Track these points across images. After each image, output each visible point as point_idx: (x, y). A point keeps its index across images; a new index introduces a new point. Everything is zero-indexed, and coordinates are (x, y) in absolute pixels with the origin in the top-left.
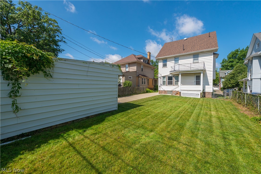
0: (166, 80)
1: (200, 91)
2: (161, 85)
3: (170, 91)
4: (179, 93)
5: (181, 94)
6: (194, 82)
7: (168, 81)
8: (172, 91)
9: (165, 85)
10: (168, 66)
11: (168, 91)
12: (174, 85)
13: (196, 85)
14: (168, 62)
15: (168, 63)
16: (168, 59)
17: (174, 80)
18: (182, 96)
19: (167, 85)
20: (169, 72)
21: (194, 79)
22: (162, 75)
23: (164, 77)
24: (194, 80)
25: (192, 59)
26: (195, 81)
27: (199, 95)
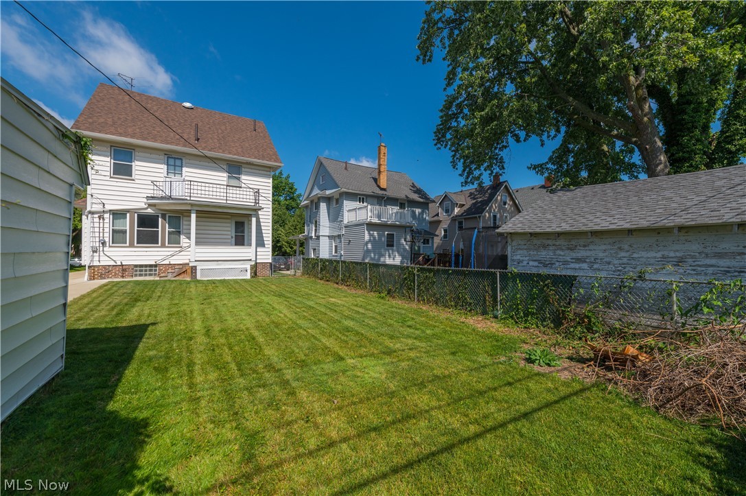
0: (127, 224)
1: (250, 260)
2: (104, 244)
3: (146, 266)
4: (189, 271)
5: (196, 273)
6: (230, 237)
7: (136, 228)
8: (156, 266)
9: (126, 243)
10: (137, 177)
11: (136, 266)
12: (163, 246)
13: (236, 244)
14: (137, 163)
15: (138, 166)
16: (137, 149)
17: (163, 228)
18: (199, 277)
19: (132, 245)
20: (145, 200)
21: (229, 229)
22: (108, 207)
23: (118, 215)
24: (229, 233)
25: (225, 175)
26: (234, 236)
27: (247, 271)
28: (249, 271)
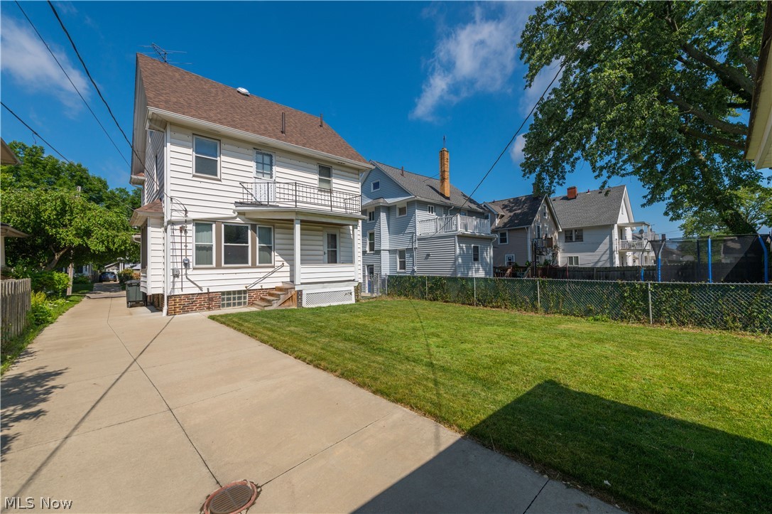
0: (214, 239)
1: (354, 280)
2: (186, 265)
3: (234, 292)
4: (295, 297)
5: (301, 299)
6: (322, 253)
7: (223, 244)
8: (245, 292)
9: (211, 264)
10: (223, 176)
11: (223, 293)
12: (254, 266)
13: (328, 263)
14: (223, 158)
15: (226, 163)
16: (223, 140)
17: (253, 242)
19: (219, 266)
20: (233, 207)
21: (321, 243)
22: (191, 216)
23: (203, 225)
24: (321, 248)
25: (317, 177)
26: (326, 252)
27: (351, 294)
28: (353, 294)
